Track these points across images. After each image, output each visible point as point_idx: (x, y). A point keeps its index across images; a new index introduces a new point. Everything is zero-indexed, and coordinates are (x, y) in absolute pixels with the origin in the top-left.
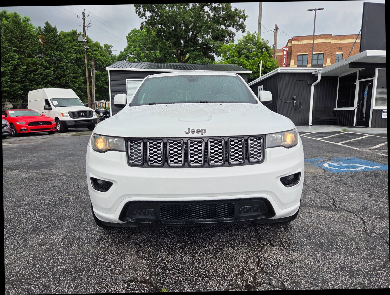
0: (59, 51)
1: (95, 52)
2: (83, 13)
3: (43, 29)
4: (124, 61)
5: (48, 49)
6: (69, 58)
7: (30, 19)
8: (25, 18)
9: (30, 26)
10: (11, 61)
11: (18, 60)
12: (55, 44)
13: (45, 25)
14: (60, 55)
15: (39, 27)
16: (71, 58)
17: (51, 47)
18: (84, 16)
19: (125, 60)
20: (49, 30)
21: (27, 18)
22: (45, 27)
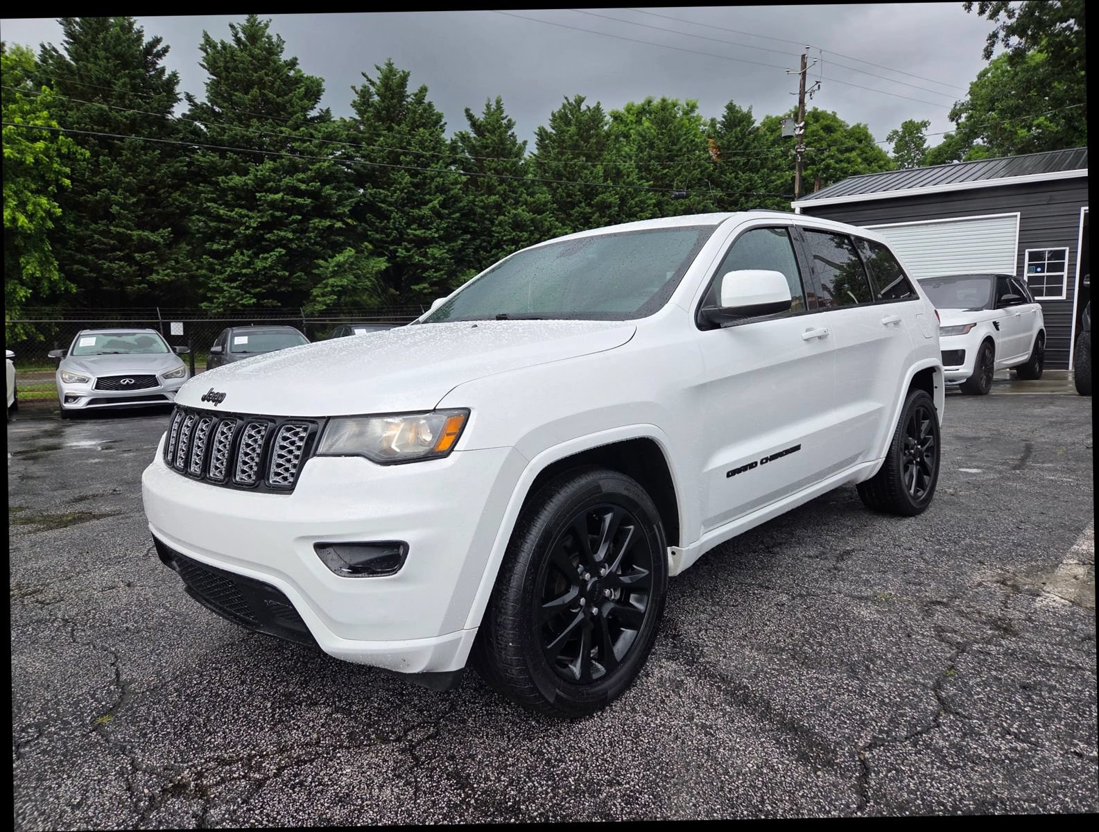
0: (751, 170)
1: (847, 155)
2: (803, 57)
3: (719, 123)
4: (956, 162)
5: (725, 170)
6: (771, 186)
7: (698, 105)
8: (688, 105)
9: (696, 120)
10: (641, 211)
11: (654, 207)
12: (742, 155)
13: (724, 112)
14: (751, 179)
15: (713, 120)
16: (778, 182)
17: (731, 162)
18: (804, 65)
19: (959, 158)
20: (736, 119)
21: (691, 104)
22: (724, 117)
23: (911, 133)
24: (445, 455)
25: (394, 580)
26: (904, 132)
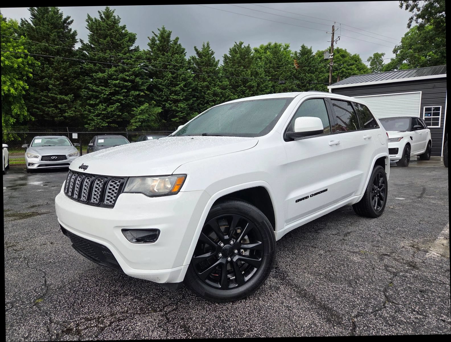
0: (311, 73)
1: (351, 67)
2: (333, 26)
3: (298, 53)
4: (396, 70)
5: (301, 73)
6: (319, 79)
7: (290, 46)
8: (285, 46)
9: (289, 52)
10: (266, 89)
11: (271, 87)
12: (308, 66)
13: (300, 49)
14: (311, 76)
15: (296, 52)
16: (322, 78)
17: (304, 69)
18: (333, 30)
19: (397, 68)
20: (305, 52)
21: (287, 45)
22: (300, 51)
23: (377, 58)
24: (176, 193)
25: (154, 245)
26: (374, 58)
